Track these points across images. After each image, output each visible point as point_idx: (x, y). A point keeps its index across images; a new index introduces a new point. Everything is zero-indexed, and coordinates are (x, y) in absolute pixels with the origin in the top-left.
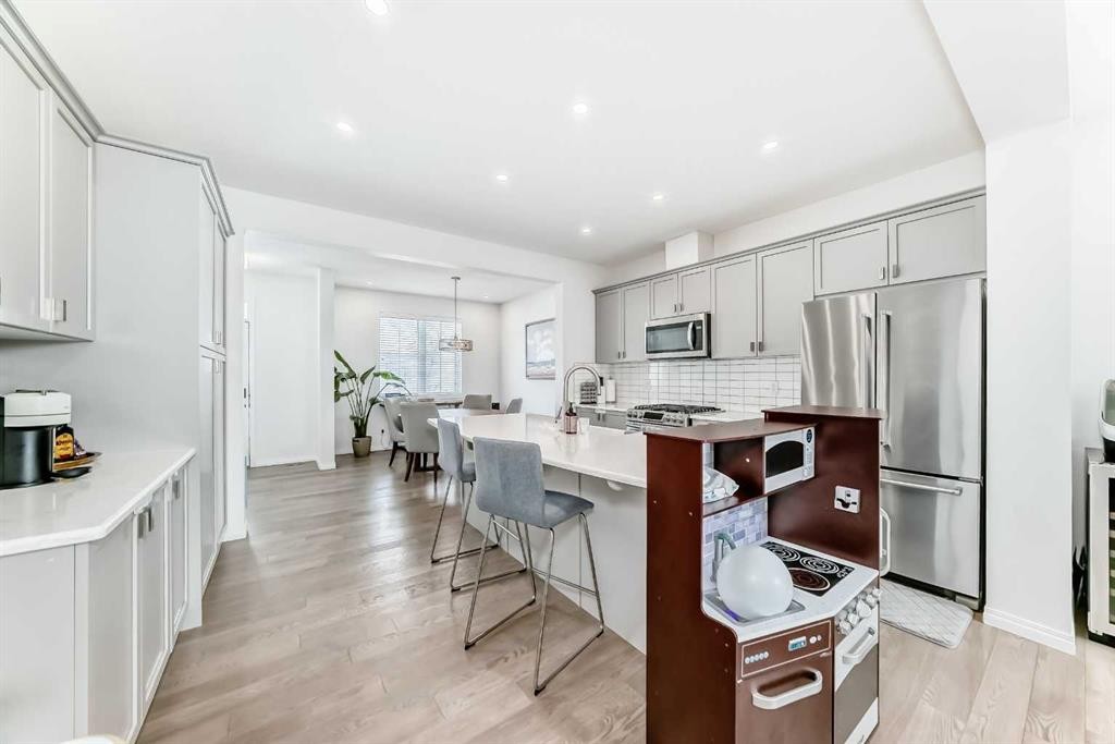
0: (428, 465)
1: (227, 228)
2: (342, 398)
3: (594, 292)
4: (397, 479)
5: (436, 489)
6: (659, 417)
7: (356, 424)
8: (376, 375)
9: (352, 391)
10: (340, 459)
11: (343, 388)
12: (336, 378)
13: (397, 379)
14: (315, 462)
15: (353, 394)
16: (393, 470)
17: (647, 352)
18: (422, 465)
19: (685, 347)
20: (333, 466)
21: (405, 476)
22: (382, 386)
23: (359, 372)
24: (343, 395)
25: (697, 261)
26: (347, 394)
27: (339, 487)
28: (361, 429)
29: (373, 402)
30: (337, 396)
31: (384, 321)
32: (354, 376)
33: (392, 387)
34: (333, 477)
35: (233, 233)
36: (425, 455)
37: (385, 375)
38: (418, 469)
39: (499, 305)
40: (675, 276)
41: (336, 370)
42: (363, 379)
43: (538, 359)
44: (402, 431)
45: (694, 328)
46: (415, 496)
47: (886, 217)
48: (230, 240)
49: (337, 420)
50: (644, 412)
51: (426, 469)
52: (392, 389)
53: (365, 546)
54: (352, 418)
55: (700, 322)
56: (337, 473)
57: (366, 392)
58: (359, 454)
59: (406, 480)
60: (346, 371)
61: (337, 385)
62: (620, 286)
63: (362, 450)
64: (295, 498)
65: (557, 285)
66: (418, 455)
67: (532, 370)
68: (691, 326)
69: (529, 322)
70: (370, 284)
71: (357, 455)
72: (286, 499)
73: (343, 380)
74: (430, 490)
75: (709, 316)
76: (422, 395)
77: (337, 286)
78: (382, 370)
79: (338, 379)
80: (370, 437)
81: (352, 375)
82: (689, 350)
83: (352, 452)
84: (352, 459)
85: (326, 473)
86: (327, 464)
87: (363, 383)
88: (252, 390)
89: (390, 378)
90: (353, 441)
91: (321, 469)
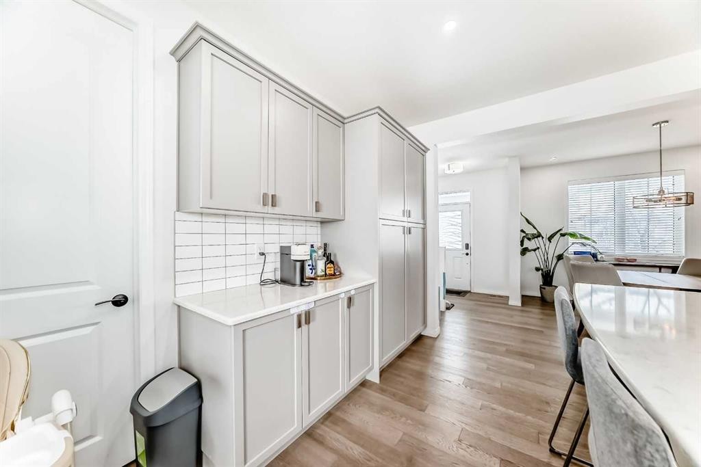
2: (528, 254)
7: (543, 275)
8: (563, 235)
9: (538, 248)
12: (522, 236)
13: (585, 238)
14: (509, 297)
15: (540, 250)
20: (519, 304)
22: (570, 244)
23: (546, 233)
24: (530, 250)
26: (535, 250)
28: (547, 279)
29: (560, 258)
30: (524, 251)
31: (572, 189)
35: (429, 150)
37: (572, 235)
41: (523, 230)
42: (550, 239)
52: (578, 248)
54: (539, 270)
56: (522, 311)
58: (545, 299)
60: (533, 231)
61: (523, 243)
63: (548, 297)
71: (542, 300)
73: (529, 239)
76: (619, 254)
78: (570, 231)
79: (526, 237)
80: (556, 286)
81: (539, 236)
83: (539, 296)
84: (539, 302)
85: (513, 308)
86: (516, 301)
87: (550, 242)
88: (471, 245)
89: (577, 238)
90: (541, 288)
91: (510, 303)
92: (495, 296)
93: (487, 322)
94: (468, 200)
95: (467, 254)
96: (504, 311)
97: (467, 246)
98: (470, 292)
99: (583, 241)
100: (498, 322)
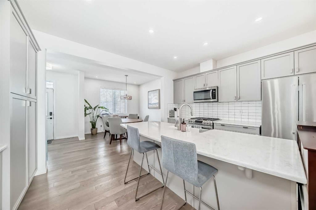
0: (118, 138)
1: (37, 47)
2: (87, 115)
3: (173, 80)
4: (107, 143)
5: (121, 147)
6: (201, 122)
7: (92, 124)
8: (99, 108)
10: (86, 136)
11: (88, 112)
12: (85, 108)
13: (106, 109)
14: (78, 137)
15: (91, 114)
16: (105, 140)
17: (194, 100)
18: (115, 138)
19: (209, 98)
20: (84, 138)
21: (110, 142)
22: (101, 111)
23: (93, 107)
25: (212, 69)
26: (89, 114)
27: (86, 147)
28: (94, 126)
29: (98, 116)
30: (86, 115)
31: (101, 90)
32: (91, 108)
33: (104, 111)
34: (84, 143)
35: (41, 50)
36: (117, 135)
37: (102, 108)
38: (114, 139)
39: (139, 86)
40: (204, 74)
41: (85, 106)
43: (152, 103)
44: (109, 127)
45: (212, 91)
46: (114, 150)
47: (293, 50)
48: (39, 53)
49: (86, 123)
50: (195, 120)
51: (116, 139)
52: (104, 112)
53: (96, 175)
54: (91, 122)
55: (215, 90)
56: (85, 141)
57: (96, 113)
58: (93, 134)
59: (110, 144)
60: (89, 106)
61: (85, 111)
62: (183, 78)
63: (94, 133)
64: (69, 153)
65: (162, 78)
66: (114, 135)
67: (150, 106)
68: (211, 91)
69: (149, 91)
70: (97, 77)
71: (92, 134)
72: (66, 153)
73: (87, 109)
74: (119, 148)
75: (218, 87)
76: (114, 114)
77: (85, 78)
78: (101, 106)
80: (97, 128)
82: (210, 99)
83: (91, 133)
84: (91, 136)
85: (82, 141)
86: (82, 138)
87: (95, 110)
88: (54, 113)
89: (104, 109)
90: (91, 130)
91: (80, 140)
92: (70, 138)
93: (74, 152)
94: (52, 87)
95: (51, 118)
96: (79, 144)
97: (51, 114)
98: (53, 140)
99: (106, 110)
100: (79, 150)
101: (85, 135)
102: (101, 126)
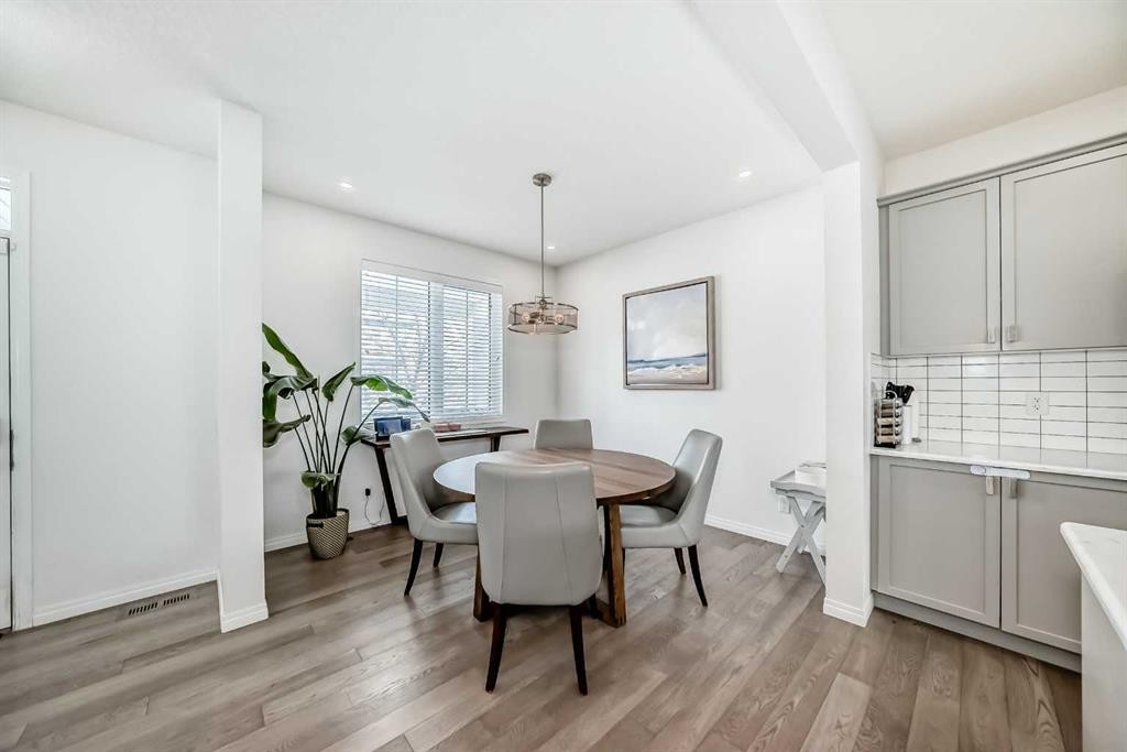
2: (283, 436)
9: (305, 417)
11: (285, 411)
12: (267, 387)
13: (397, 389)
20: (262, 612)
23: (320, 375)
24: (285, 428)
26: (295, 426)
28: (325, 499)
29: (354, 436)
30: (271, 432)
33: (389, 405)
37: (375, 382)
39: (557, 270)
41: (266, 368)
42: (329, 390)
49: (271, 479)
54: (308, 479)
57: (335, 417)
60: (292, 371)
61: (269, 405)
63: (329, 546)
69: (630, 290)
73: (285, 393)
79: (273, 392)
80: (345, 510)
81: (307, 382)
84: (303, 559)
87: (330, 398)
89: (384, 388)
90: (309, 525)
99: (398, 395)
101: (268, 555)
102: (368, 492)
